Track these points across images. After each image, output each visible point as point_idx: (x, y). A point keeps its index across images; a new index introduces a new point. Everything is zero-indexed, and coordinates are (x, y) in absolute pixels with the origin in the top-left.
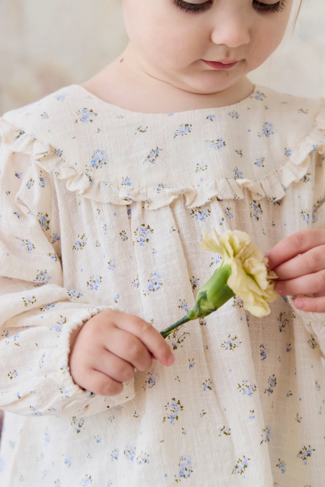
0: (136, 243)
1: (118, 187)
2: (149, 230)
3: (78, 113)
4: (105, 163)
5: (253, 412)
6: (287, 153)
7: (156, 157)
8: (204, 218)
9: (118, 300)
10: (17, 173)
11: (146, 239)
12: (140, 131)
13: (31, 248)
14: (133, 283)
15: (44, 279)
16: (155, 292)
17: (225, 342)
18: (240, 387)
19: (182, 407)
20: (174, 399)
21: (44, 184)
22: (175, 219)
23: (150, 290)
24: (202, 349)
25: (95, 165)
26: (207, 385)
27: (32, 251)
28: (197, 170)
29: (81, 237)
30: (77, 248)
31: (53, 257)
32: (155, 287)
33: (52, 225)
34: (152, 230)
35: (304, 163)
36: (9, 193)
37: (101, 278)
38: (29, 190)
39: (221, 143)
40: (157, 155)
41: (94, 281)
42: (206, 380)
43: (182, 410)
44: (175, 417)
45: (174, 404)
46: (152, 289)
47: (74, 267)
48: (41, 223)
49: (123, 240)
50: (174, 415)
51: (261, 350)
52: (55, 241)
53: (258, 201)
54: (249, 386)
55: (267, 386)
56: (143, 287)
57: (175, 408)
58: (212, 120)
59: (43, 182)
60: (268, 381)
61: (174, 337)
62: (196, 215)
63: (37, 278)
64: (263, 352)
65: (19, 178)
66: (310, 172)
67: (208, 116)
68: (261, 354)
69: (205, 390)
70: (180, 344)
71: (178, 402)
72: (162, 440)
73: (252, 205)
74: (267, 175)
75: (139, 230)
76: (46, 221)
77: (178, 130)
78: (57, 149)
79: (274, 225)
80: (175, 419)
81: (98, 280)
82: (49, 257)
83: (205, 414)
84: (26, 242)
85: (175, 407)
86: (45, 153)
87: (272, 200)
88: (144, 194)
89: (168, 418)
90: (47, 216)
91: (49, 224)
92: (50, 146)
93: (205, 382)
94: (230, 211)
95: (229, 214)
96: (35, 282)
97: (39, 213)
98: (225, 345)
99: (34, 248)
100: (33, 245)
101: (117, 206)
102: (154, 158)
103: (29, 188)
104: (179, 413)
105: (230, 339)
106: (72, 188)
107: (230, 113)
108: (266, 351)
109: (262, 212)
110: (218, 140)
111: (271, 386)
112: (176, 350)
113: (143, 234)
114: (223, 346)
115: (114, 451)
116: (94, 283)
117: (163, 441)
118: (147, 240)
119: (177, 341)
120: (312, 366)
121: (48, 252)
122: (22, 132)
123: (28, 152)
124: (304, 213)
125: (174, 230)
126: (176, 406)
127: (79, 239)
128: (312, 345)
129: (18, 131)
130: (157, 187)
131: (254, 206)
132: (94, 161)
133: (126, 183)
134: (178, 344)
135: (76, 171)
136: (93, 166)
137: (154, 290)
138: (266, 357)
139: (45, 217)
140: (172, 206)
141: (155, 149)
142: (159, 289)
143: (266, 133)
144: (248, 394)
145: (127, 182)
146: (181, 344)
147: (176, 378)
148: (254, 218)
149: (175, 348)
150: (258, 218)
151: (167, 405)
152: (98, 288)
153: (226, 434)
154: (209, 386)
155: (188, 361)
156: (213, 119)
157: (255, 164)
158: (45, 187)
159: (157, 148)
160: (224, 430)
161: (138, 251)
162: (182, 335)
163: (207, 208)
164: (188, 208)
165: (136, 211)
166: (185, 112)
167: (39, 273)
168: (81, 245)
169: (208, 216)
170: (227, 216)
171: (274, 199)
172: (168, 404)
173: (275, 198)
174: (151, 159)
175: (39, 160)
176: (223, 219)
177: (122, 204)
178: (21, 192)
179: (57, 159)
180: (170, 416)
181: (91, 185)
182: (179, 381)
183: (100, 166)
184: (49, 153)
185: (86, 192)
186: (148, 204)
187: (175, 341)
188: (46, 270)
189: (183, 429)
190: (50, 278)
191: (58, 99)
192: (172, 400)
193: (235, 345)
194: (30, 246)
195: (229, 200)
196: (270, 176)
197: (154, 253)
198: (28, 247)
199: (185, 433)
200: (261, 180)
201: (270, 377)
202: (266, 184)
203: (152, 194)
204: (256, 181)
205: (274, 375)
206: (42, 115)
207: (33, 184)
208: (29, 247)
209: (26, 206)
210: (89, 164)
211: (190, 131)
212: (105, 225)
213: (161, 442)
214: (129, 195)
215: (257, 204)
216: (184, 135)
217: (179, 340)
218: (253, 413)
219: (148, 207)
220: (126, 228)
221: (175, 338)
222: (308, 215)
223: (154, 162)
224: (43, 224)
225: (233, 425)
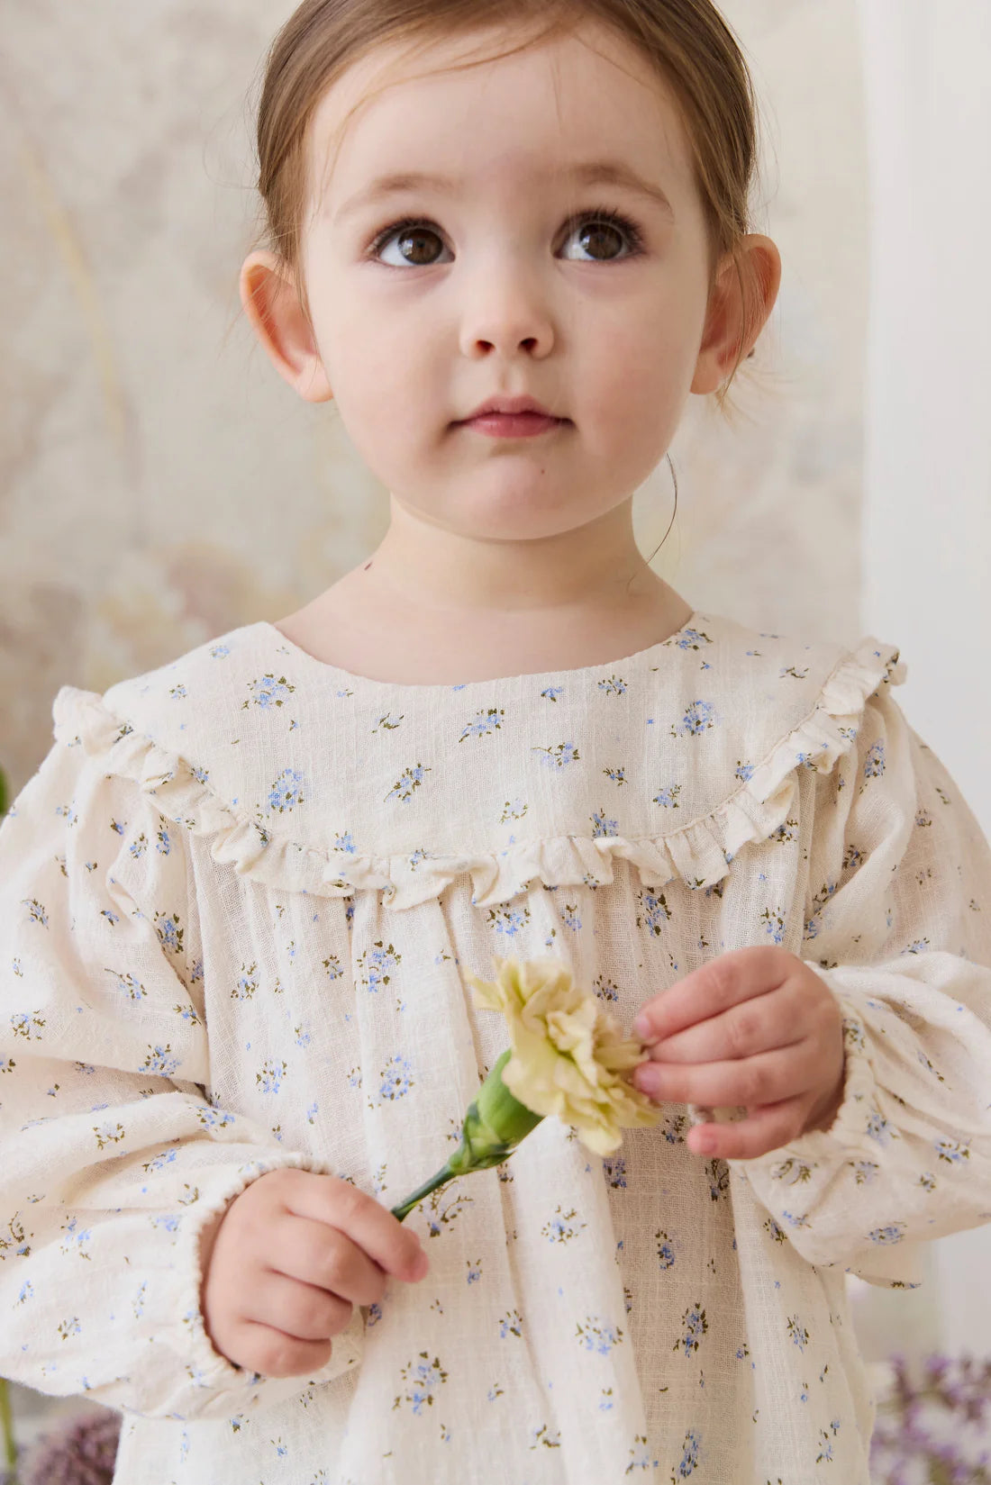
0: (360, 986)
1: (327, 854)
2: (391, 956)
3: (253, 685)
4: (301, 801)
5: (610, 1392)
6: (741, 773)
7: (414, 787)
8: (515, 930)
9: (315, 1116)
10: (117, 823)
11: (383, 976)
12: (385, 726)
13: (137, 993)
14: (349, 1076)
15: (163, 1066)
16: (394, 1100)
17: (549, 1224)
18: (581, 1331)
19: (443, 1375)
20: (424, 1355)
21: (168, 846)
22: (450, 933)
23: (385, 1096)
24: (503, 1238)
25: (279, 804)
26: (510, 1325)
27: (140, 1001)
28: (504, 816)
29: (248, 969)
30: (240, 995)
31: (186, 1016)
32: (396, 1089)
33: (187, 941)
34: (399, 957)
35: (779, 796)
36: (96, 866)
37: (285, 1066)
38: (136, 860)
39: (568, 753)
40: (417, 783)
41: (272, 1073)
42: (508, 1314)
43: (444, 1381)
44: (426, 1397)
45: (424, 1366)
46: (388, 1094)
47: (234, 1038)
48: (164, 936)
49: (332, 978)
50: (423, 1392)
51: (659, 1245)
52: (198, 978)
53: (661, 888)
54: (602, 1331)
55: (682, 1332)
56: (370, 1088)
57: (425, 1377)
58: (554, 700)
59: (167, 842)
60: (682, 1320)
61: (434, 1207)
62: (498, 922)
63: (148, 1064)
64: (665, 1249)
65: (120, 833)
66: (796, 817)
67: (544, 690)
68: (660, 1253)
69: (503, 1336)
70: (449, 1223)
71: (433, 1362)
72: (387, 1451)
73: (644, 897)
74: (684, 827)
75: (369, 955)
76: (175, 933)
77: (470, 724)
78: (197, 768)
79: (704, 944)
80: (426, 1403)
81: (280, 1072)
82: (179, 1016)
83: (500, 1394)
84: (128, 980)
85: (427, 1374)
86: (165, 776)
87: (692, 887)
88: (382, 873)
89: (408, 1399)
90: (177, 919)
91: (183, 939)
92: (181, 760)
93: (504, 1317)
94: (576, 914)
95: (570, 920)
96: (142, 1072)
97: (157, 914)
98: (549, 1230)
99: (146, 994)
100: (142, 986)
101: (322, 900)
102: (409, 788)
103: (137, 856)
104: (436, 1389)
105: (560, 1216)
106: (222, 855)
107: (604, 681)
108: (672, 1247)
109: (669, 913)
110: (561, 747)
111: (693, 1331)
112: (436, 1238)
113: (377, 965)
114: (545, 1232)
115: (319, 1475)
116: (271, 1077)
117: (390, 1454)
118: (386, 980)
119: (440, 1216)
120: (778, 1283)
121: (175, 1003)
122: (128, 730)
123: (131, 775)
124: (771, 917)
125: (446, 958)
126: (430, 1370)
127: (244, 975)
128: (775, 1234)
129: (119, 728)
130: (412, 857)
131: (648, 902)
132: (277, 796)
133: (344, 847)
134: (443, 1223)
135: (235, 819)
136: (273, 806)
137: (392, 1096)
138: (673, 1260)
139: (173, 922)
140: (443, 900)
141: (413, 767)
142: (404, 1095)
143: (693, 726)
144: (600, 1350)
145: (346, 844)
146: (449, 1225)
147: (434, 1304)
148: (647, 928)
149: (435, 1232)
150: (658, 930)
151: (406, 1368)
152: (279, 1089)
153: (550, 1445)
154: (513, 1326)
155: (465, 1266)
156: (557, 696)
157: (655, 800)
158: (170, 853)
159: (419, 766)
160: (545, 1435)
161: (363, 1003)
162: (454, 1204)
163: (522, 907)
164: (477, 905)
165: (364, 912)
166: (494, 682)
167: (151, 1052)
168: (248, 988)
169: (525, 924)
170: (567, 925)
171: (699, 883)
172: (409, 1365)
173: (701, 882)
174: (402, 791)
175: (153, 792)
176: (554, 933)
177: (334, 895)
178: (118, 867)
179: (193, 790)
180: (411, 1396)
181: (266, 849)
182: (441, 1312)
183: (289, 806)
184: (173, 775)
185: (250, 866)
186: (390, 897)
187: (435, 1218)
188: (168, 1046)
189: (444, 1428)
190: (178, 1064)
191: (214, 655)
192: (420, 1357)
193: (570, 1230)
194: (137, 990)
195: (572, 888)
196: (693, 828)
197: (398, 1009)
198: (132, 991)
199: (448, 1438)
200: (667, 840)
201: (687, 1312)
202: (679, 849)
203: (400, 873)
204: (653, 841)
205: (698, 1306)
206: (173, 691)
207: (145, 848)
208: (135, 992)
209: (129, 896)
210: (265, 802)
211: (498, 726)
212: (293, 943)
213: (385, 1456)
214: (343, 874)
215: (657, 896)
216: (484, 734)
217: (444, 1215)
218: (609, 1396)
219: (390, 902)
220: (338, 951)
221: (434, 1211)
222: (780, 922)
223: (409, 799)
224: (167, 938)
225: (566, 1425)
